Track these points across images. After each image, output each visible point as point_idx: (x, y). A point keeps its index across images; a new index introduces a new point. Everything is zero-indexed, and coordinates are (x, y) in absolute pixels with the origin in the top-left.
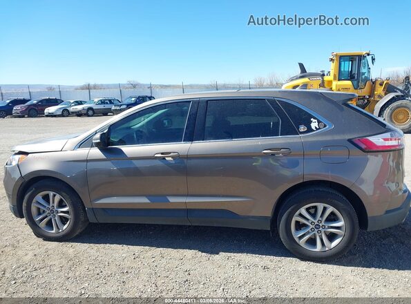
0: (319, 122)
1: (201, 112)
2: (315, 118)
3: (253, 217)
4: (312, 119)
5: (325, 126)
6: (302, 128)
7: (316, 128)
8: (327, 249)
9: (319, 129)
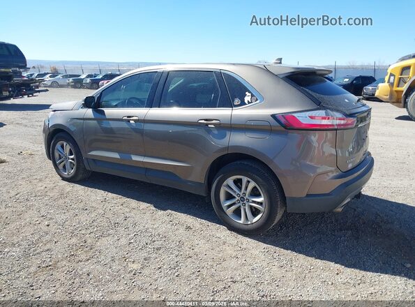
0: (252, 96)
1: (162, 82)
2: (249, 92)
3: (191, 182)
4: (247, 93)
5: (257, 100)
6: (237, 101)
7: (248, 101)
8: (249, 223)
9: (251, 102)
